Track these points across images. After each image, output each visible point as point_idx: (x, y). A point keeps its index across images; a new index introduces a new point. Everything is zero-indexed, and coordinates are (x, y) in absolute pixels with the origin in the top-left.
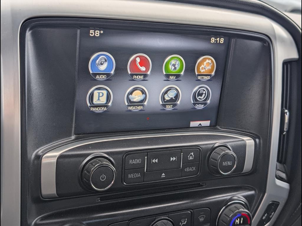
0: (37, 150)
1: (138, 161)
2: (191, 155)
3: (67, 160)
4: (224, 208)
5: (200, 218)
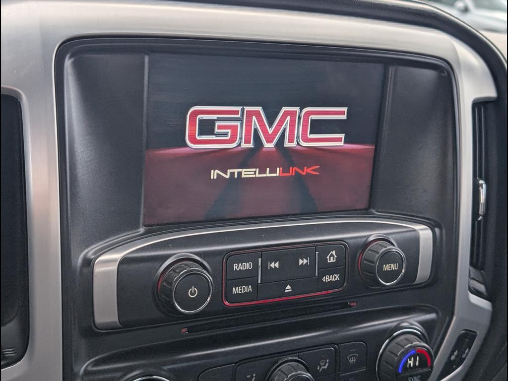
0: (86, 251)
1: (248, 266)
2: (332, 255)
3: (134, 266)
4: (387, 341)
5: (349, 358)
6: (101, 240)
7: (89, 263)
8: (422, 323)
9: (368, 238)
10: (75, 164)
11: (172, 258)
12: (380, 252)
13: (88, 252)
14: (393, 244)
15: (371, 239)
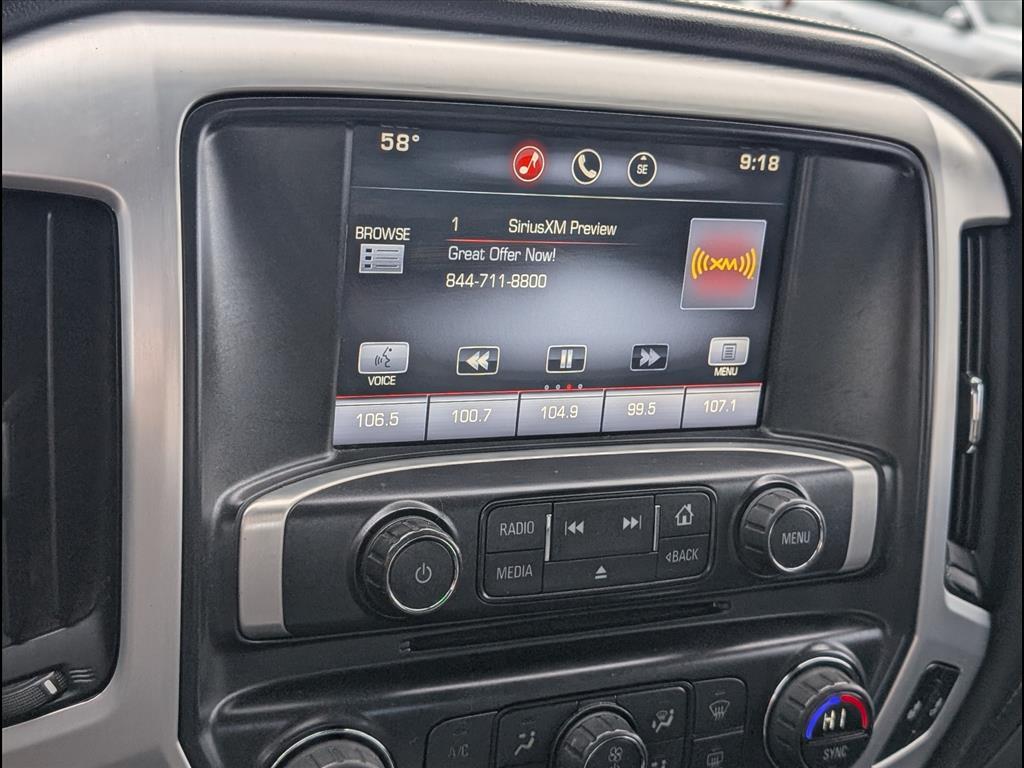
0: (228, 491)
1: (525, 528)
2: (685, 512)
3: (315, 522)
4: (786, 678)
5: (714, 709)
6: (256, 471)
7: (232, 514)
8: (854, 647)
9: (754, 483)
10: (214, 330)
11: (386, 508)
12: (778, 509)
13: (231, 494)
14: (801, 495)
15: (760, 483)
